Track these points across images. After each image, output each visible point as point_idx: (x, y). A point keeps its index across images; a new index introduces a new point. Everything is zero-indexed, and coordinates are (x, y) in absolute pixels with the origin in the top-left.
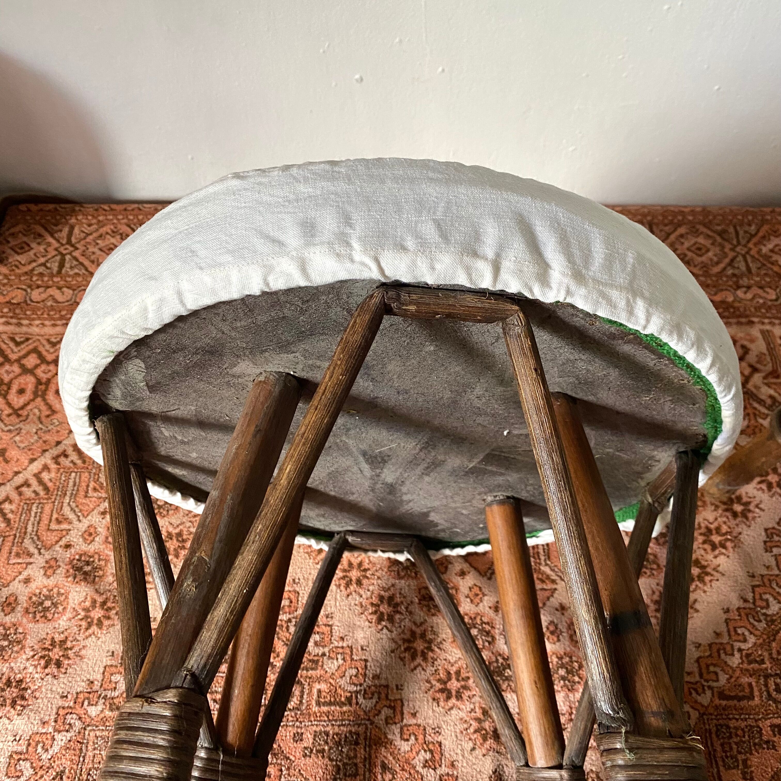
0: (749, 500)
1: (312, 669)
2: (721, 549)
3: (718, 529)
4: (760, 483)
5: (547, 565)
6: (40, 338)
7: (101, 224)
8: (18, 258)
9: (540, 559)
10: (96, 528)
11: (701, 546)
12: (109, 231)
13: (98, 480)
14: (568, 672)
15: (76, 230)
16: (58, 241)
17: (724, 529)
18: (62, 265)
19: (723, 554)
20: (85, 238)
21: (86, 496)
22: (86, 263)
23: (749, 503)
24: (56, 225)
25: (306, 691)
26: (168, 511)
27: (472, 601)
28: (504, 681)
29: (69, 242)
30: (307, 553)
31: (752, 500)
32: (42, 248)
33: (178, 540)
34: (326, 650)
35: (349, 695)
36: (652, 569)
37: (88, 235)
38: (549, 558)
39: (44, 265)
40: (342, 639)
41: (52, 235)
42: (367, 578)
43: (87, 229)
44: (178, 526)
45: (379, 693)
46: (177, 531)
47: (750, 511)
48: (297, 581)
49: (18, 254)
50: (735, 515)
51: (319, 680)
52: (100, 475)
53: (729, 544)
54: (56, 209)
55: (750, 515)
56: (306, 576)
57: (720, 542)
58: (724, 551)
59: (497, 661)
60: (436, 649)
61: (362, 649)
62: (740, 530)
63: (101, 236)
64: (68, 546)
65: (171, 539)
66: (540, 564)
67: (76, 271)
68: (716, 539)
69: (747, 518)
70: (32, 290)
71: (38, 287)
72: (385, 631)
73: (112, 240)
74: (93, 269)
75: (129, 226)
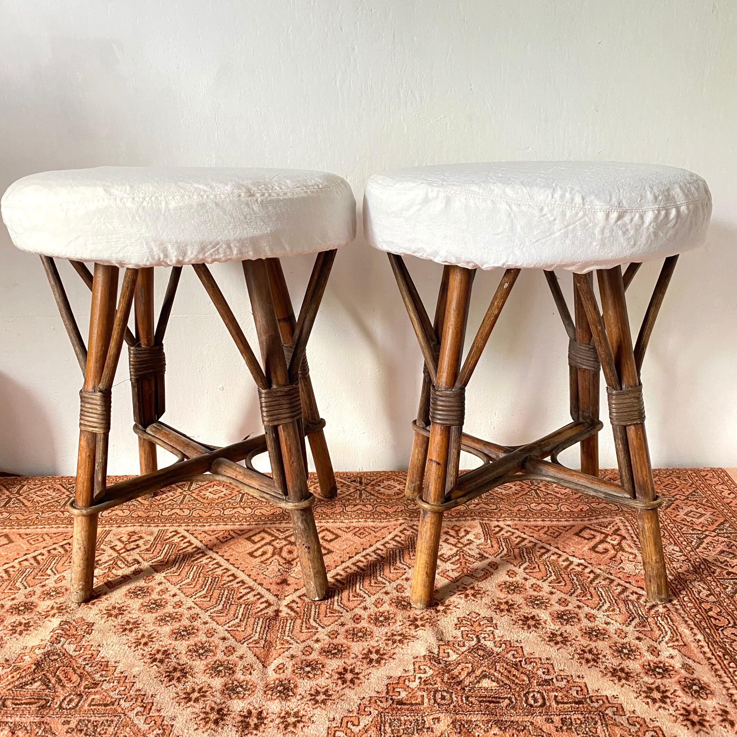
1: (92, 688)
2: (421, 627)
3: (422, 618)
5: (289, 636)
7: (43, 484)
9: (285, 633)
11: (407, 627)
12: (47, 487)
14: (284, 689)
15: (25, 488)
16: (10, 492)
17: (427, 617)
18: (8, 503)
20: (29, 491)
22: (25, 501)
23: (450, 605)
24: (13, 485)
25: (83, 699)
26: (25, 612)
27: (225, 654)
28: (234, 694)
29: (18, 492)
30: (115, 632)
31: (452, 603)
33: (25, 626)
34: (107, 679)
35: (113, 700)
36: (367, 638)
37: (32, 489)
38: (292, 632)
40: (122, 673)
41: (8, 490)
43: (32, 486)
45: (137, 699)
46: (27, 621)
47: (449, 609)
51: (95, 693)
58: (423, 628)
59: (233, 683)
60: (190, 677)
61: (134, 677)
63: (40, 490)
65: (20, 625)
67: (16, 505)
72: (155, 667)
73: (47, 492)
74: (28, 504)
75: (61, 485)
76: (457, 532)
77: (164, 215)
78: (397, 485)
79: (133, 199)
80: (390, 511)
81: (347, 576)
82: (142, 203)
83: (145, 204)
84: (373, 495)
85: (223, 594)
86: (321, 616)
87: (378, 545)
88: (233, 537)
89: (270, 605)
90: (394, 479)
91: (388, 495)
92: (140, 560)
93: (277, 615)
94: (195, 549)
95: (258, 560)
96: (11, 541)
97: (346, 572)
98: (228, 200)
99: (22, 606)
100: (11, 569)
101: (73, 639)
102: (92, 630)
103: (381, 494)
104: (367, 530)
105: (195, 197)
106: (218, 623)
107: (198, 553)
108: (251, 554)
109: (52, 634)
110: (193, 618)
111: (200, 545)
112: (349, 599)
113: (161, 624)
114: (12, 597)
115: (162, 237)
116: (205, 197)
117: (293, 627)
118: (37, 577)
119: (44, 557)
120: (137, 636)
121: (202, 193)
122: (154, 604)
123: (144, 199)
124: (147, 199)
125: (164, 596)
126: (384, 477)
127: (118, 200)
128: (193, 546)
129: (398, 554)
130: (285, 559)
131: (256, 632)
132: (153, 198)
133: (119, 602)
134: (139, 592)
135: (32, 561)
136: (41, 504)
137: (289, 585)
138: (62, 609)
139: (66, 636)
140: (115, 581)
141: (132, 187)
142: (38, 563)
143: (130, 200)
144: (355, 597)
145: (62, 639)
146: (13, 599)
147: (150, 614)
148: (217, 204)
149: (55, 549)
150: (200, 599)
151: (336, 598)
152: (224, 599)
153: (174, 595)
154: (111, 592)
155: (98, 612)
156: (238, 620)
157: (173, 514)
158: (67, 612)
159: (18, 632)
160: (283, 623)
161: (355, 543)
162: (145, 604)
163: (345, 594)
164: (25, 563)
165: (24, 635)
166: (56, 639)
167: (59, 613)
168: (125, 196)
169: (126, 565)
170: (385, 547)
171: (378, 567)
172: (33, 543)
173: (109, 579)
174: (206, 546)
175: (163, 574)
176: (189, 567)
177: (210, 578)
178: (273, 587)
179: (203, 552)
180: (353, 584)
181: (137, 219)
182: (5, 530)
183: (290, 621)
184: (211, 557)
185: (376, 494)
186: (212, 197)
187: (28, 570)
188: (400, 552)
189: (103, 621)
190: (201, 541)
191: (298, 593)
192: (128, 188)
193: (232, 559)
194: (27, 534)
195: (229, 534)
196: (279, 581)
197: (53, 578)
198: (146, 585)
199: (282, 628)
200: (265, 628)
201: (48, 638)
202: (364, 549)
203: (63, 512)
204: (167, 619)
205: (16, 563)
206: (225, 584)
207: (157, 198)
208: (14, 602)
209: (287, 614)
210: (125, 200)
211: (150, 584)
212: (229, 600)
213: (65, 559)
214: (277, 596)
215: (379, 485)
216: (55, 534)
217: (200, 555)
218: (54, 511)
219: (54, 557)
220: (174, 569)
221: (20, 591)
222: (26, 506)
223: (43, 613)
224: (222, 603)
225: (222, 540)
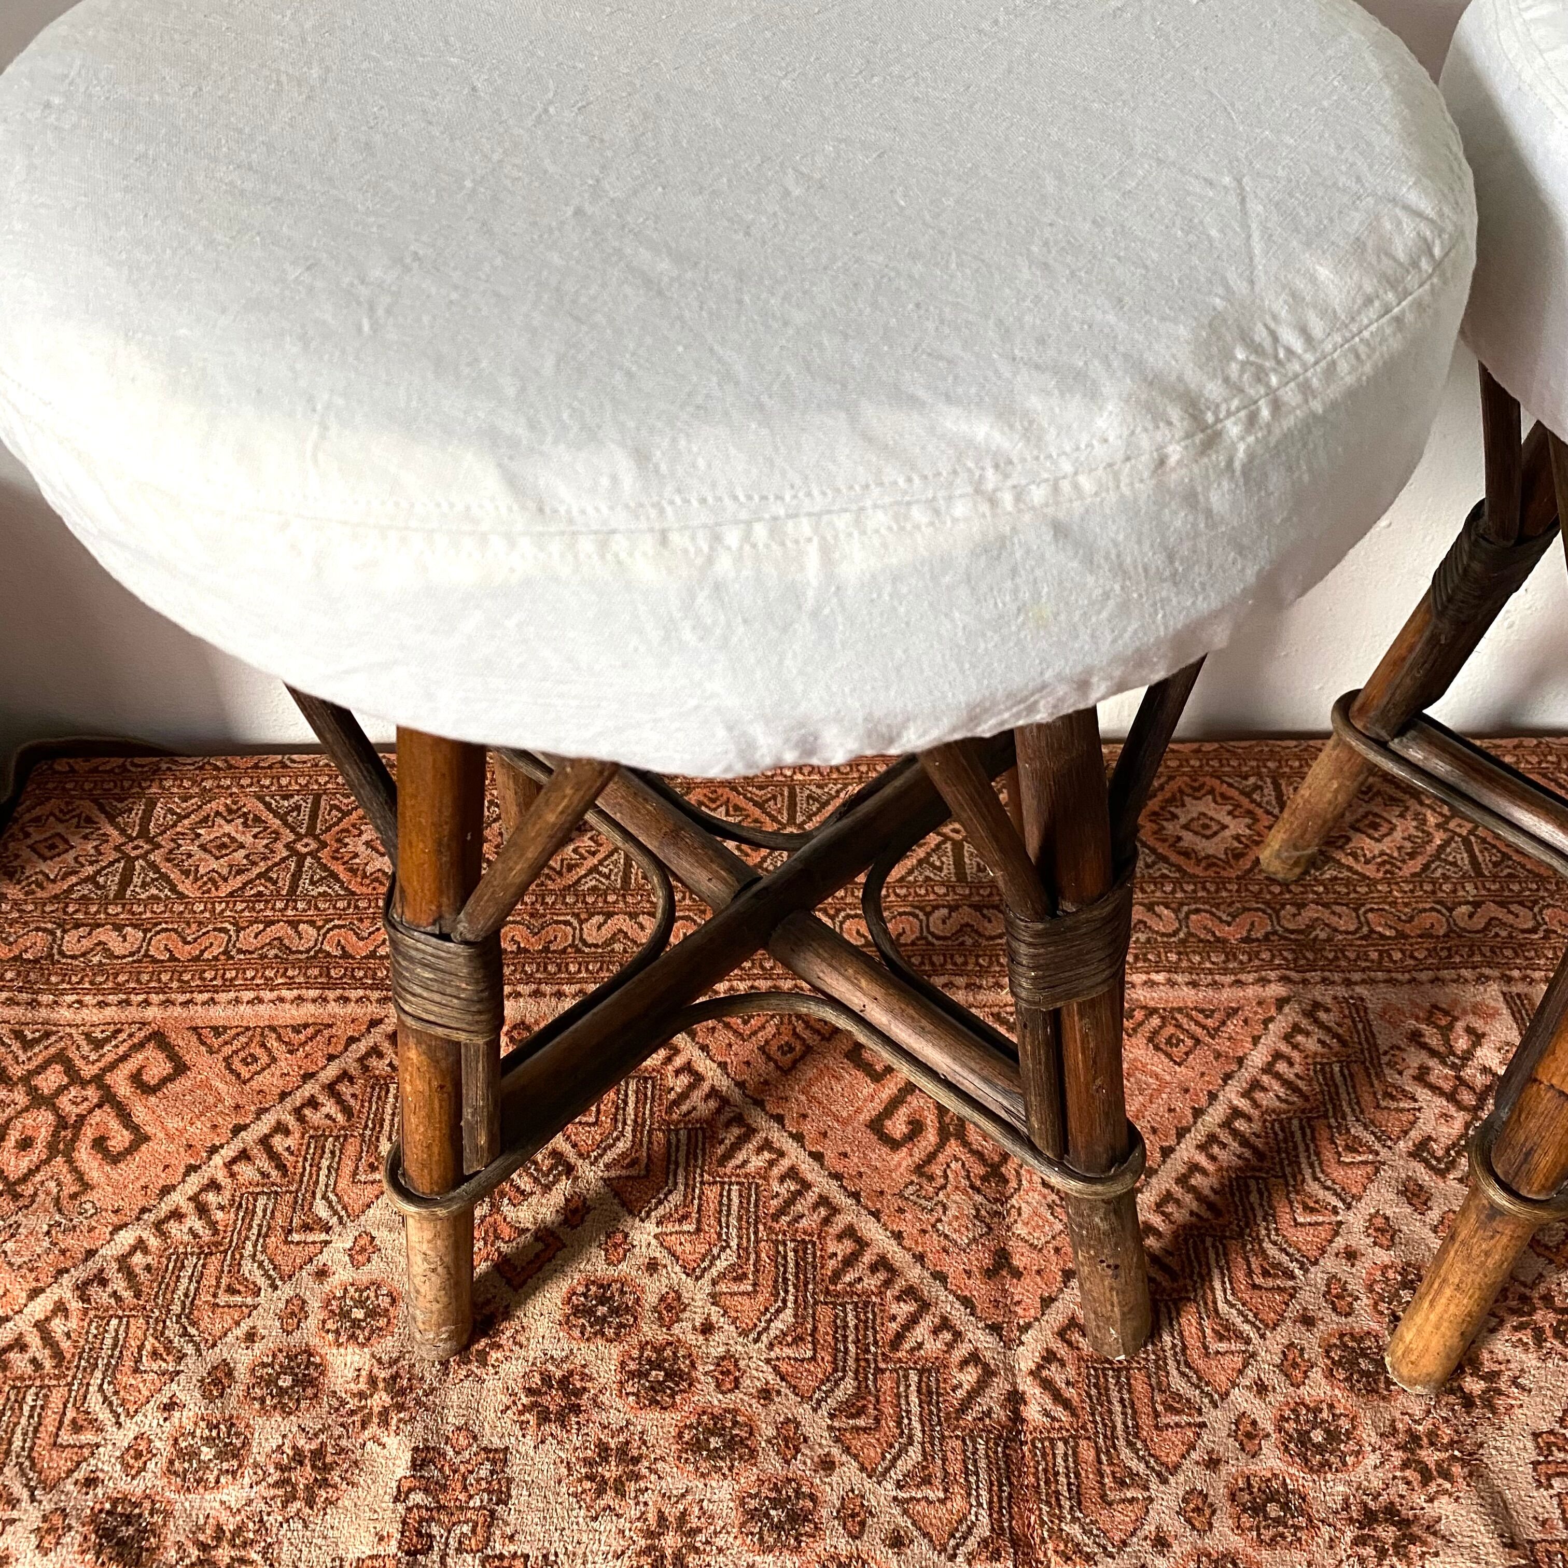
0: (1496, 1368)
2: (1440, 1481)
3: (1432, 1436)
4: (1516, 1329)
5: (1075, 1520)
6: (73, 1031)
7: (207, 796)
8: (44, 867)
9: (1060, 1507)
10: (150, 1441)
11: (1398, 1474)
12: (222, 809)
13: (162, 1333)
15: (159, 810)
16: (123, 832)
17: (1446, 1433)
18: (126, 881)
19: (1446, 1492)
20: (175, 825)
21: (136, 1370)
22: (175, 875)
23: (1498, 1374)
24: (121, 800)
26: (298, 1401)
29: (144, 833)
30: (575, 1495)
31: (1503, 1367)
32: (90, 847)
33: (314, 1467)
36: (1297, 1528)
37: (181, 818)
38: (1079, 1503)
39: (91, 879)
41: (112, 820)
42: (697, 1550)
43: (180, 807)
44: (316, 1435)
46: (314, 1446)
47: (1499, 1392)
48: (552, 1558)
49: (45, 859)
50: (1468, 1402)
52: (168, 1323)
53: (1457, 1469)
54: (123, 767)
55: (1500, 1402)
56: (570, 1548)
57: (1438, 1464)
58: (1448, 1486)
62: (1480, 1437)
63: (206, 819)
64: (91, 1482)
65: (301, 1463)
66: (1061, 1518)
67: (154, 891)
68: (1431, 1457)
69: (1493, 1410)
70: (65, 931)
71: (77, 926)
73: (228, 828)
74: (186, 887)
75: (261, 799)
76: (1446, 1032)
77: (815, 614)
78: (1227, 820)
79: (664, 539)
80: (1233, 933)
81: (1176, 1235)
82: (710, 561)
83: (724, 565)
84: (1165, 859)
85: (845, 1327)
86: (1145, 1421)
87: (1232, 1095)
88: (808, 1050)
89: (988, 1373)
90: (1212, 791)
91: (1210, 862)
92: (572, 1157)
93: (1017, 1418)
94: (712, 1104)
95: (903, 1160)
96: (180, 1068)
97: (1167, 1216)
98: (1112, 497)
99: (284, 1370)
100: (211, 1198)
101: (466, 1529)
102: (510, 1481)
103: (1186, 854)
104: (1184, 1021)
105: (960, 509)
106: (863, 1469)
107: (728, 1125)
108: (876, 1126)
109: (401, 1507)
110: (786, 1439)
111: (723, 1084)
112: (1206, 1348)
113: (704, 1467)
114: (245, 1327)
115: (803, 707)
116: (1007, 499)
117: (1077, 1475)
118: (296, 1237)
119: (290, 1142)
120: (642, 1517)
121: (991, 478)
122: (660, 1367)
123: (717, 539)
124: (732, 537)
125: (676, 1329)
126: (1180, 782)
127: (586, 545)
128: (706, 1086)
129: (1298, 1135)
130: (979, 1155)
131: (980, 1505)
132: (760, 531)
133: (558, 1354)
134: (602, 1310)
135: (264, 1163)
136: (225, 890)
137: (1017, 1274)
138: (402, 1392)
139: (444, 1518)
140: (521, 1251)
141: (641, 457)
142: (281, 1167)
143: (648, 544)
144: (1221, 1338)
145: (435, 1530)
146: (251, 1337)
147: (655, 1415)
148: (1060, 530)
149: (312, 1103)
150: (788, 1352)
151: (1167, 1338)
152: (852, 1348)
153: (707, 1329)
154: (521, 1303)
155: (507, 1400)
156: (914, 1454)
157: (613, 939)
158: (418, 1402)
159: (301, 1494)
160: (1044, 1455)
161: (1163, 1084)
162: (632, 1366)
163: (1189, 1321)
164: (246, 1171)
165: (320, 1501)
166: (419, 1534)
167: (400, 1407)
168: (620, 520)
169: (536, 1180)
170: (1256, 1104)
171: (1254, 1198)
172: (245, 1073)
173: (504, 1248)
174: (740, 1085)
175: (651, 1227)
176: (716, 1189)
177: (791, 1245)
178: (978, 1288)
179: (739, 1120)
180: (1203, 1280)
181: (688, 635)
182: (151, 1013)
183: (1060, 1444)
184: (767, 1145)
185: (1174, 857)
186: (1038, 495)
187: (262, 1200)
188: (1302, 1128)
189: (530, 1441)
190: (723, 1066)
191: (1056, 1316)
192: (625, 466)
193: (830, 1156)
194: (217, 1031)
195: (795, 1034)
196: (987, 1262)
197: (342, 1242)
198: (612, 1272)
199: (1047, 1482)
200: (1001, 1485)
201: (394, 1529)
202: (1198, 1113)
203: (294, 924)
204: (715, 1442)
205: (216, 1167)
206: (836, 1276)
207: (775, 526)
208: (258, 1347)
209: (1047, 1414)
210: (619, 544)
211: (623, 1266)
212: (867, 1351)
213: (351, 1149)
214: (995, 1328)
215: (1175, 817)
216: (296, 1030)
217: (736, 1131)
218: (269, 923)
219: (319, 1137)
220: (676, 1198)
221: (261, 1299)
222: (181, 896)
223: (353, 1403)
224: (851, 1362)
225: (778, 1056)
